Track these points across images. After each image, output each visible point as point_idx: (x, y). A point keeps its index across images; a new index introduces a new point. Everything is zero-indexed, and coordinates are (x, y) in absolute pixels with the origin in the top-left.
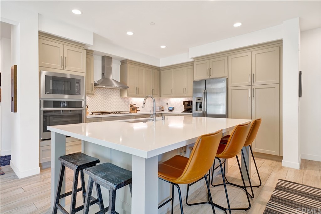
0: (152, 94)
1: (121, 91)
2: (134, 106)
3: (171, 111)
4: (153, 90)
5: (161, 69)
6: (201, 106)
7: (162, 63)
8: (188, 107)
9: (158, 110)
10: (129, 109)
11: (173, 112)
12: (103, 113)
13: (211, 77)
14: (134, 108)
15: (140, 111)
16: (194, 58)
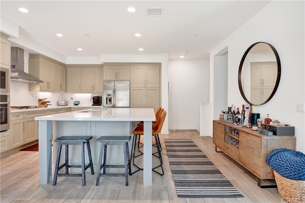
0: (60, 89)
1: (29, 85)
2: (44, 100)
3: (77, 105)
4: (61, 85)
5: (66, 65)
6: (110, 100)
7: (69, 61)
8: (97, 101)
9: (64, 105)
10: (37, 104)
11: (79, 106)
12: (22, 108)
13: (118, 79)
14: (43, 103)
15: (51, 105)
16: (104, 63)
